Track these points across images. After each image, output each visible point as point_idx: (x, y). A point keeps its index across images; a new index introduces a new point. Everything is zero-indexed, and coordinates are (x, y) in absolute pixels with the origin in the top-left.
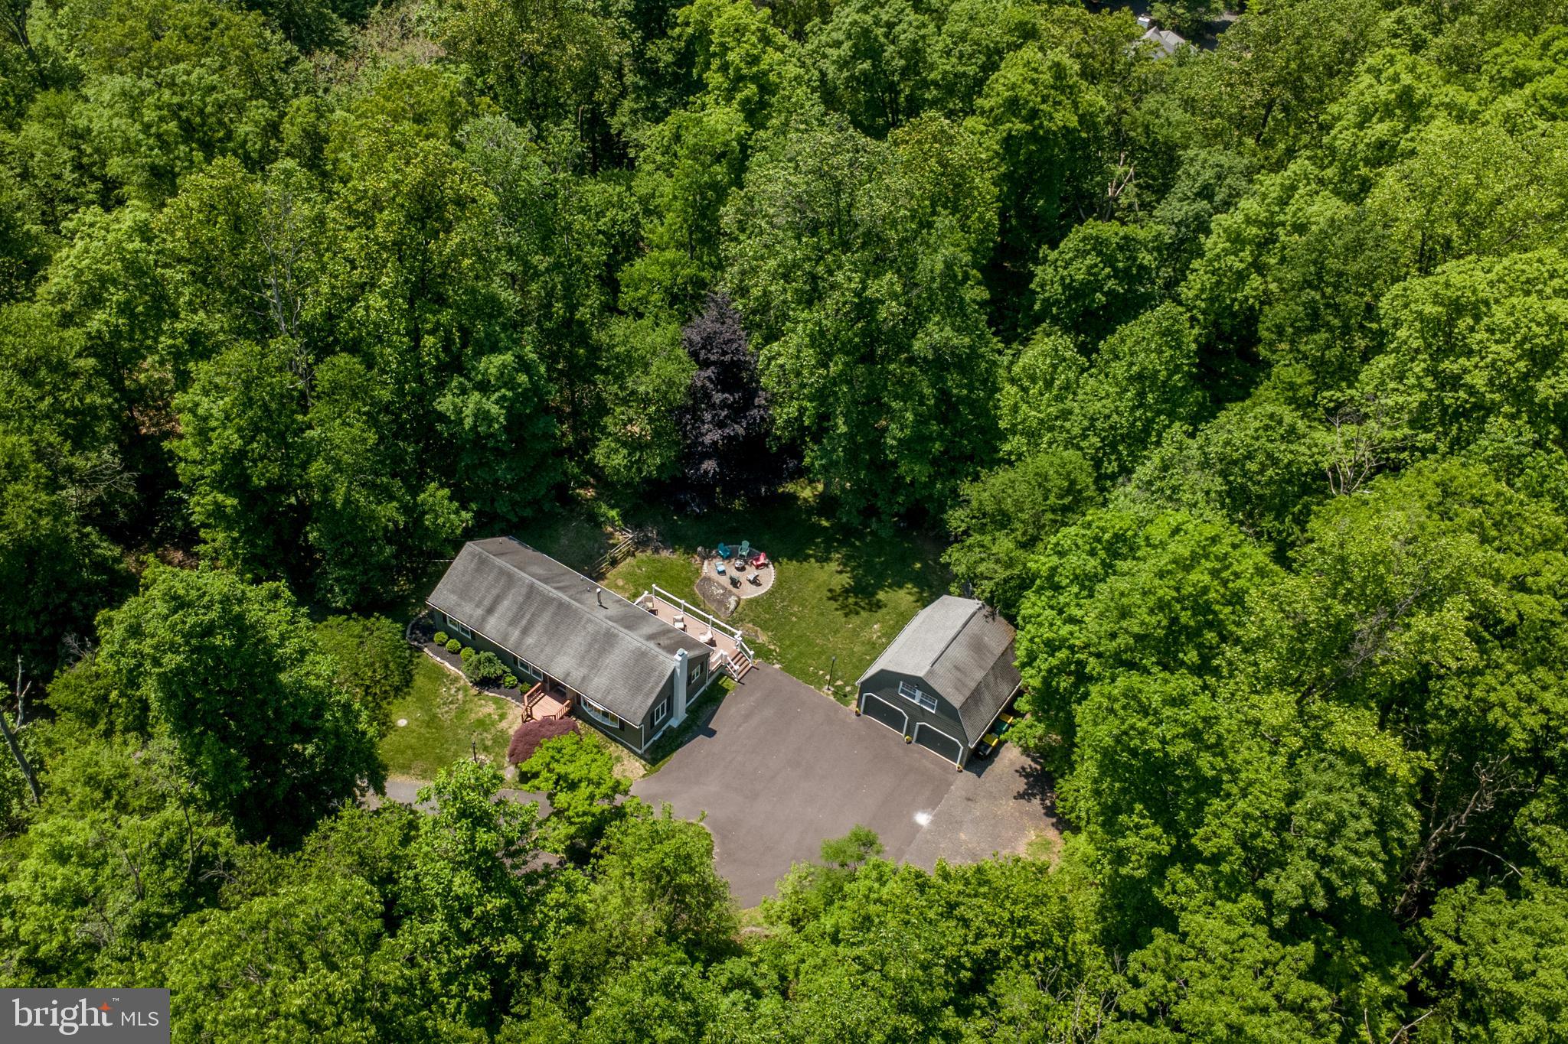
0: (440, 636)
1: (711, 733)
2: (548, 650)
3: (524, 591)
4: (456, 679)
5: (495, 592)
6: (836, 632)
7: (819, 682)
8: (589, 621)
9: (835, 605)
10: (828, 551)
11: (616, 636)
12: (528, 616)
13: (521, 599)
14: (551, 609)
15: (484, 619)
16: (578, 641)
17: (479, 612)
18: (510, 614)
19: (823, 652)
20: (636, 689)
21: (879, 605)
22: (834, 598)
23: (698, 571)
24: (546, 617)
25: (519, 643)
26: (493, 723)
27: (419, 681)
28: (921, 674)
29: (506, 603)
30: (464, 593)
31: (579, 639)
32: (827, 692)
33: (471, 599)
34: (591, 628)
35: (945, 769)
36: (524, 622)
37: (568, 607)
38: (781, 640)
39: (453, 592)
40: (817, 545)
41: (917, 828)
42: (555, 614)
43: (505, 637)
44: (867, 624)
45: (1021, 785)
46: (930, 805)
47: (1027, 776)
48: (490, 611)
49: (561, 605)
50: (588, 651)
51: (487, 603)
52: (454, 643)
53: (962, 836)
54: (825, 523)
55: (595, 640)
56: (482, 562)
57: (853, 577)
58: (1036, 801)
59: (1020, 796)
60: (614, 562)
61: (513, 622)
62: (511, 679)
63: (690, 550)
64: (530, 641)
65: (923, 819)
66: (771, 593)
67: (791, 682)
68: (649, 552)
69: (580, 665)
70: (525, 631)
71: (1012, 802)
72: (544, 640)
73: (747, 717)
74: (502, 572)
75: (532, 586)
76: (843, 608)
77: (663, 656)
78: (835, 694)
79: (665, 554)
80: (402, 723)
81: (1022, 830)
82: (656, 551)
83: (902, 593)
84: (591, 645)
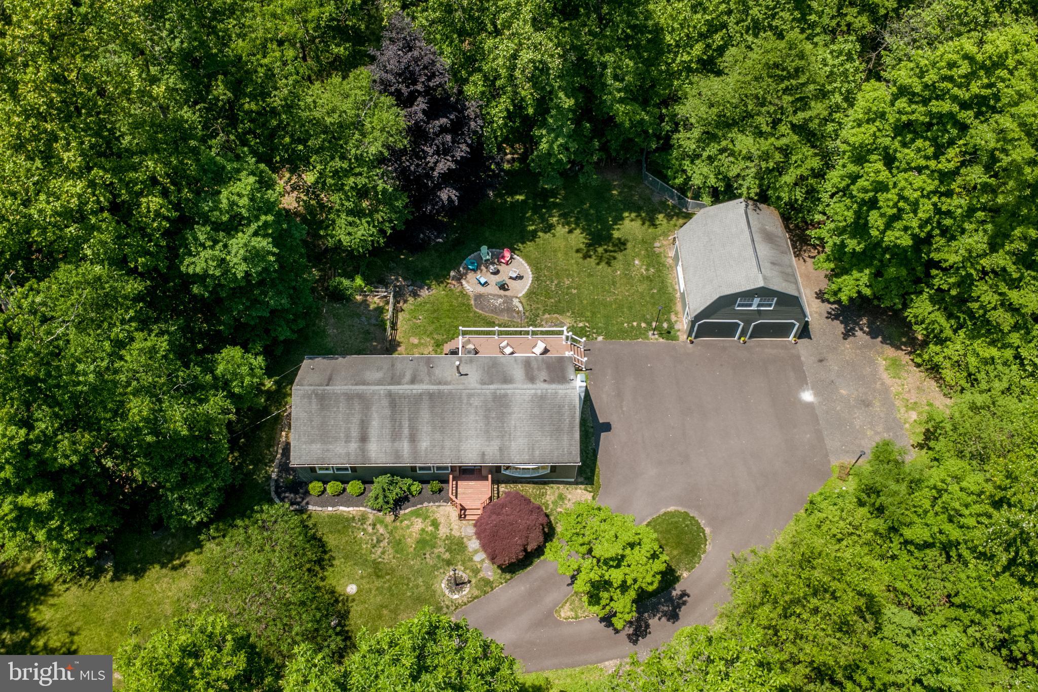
0: (315, 487)
1: (607, 427)
2: (448, 443)
3: (385, 402)
4: (363, 518)
5: (356, 419)
6: (614, 283)
7: (642, 333)
8: (470, 396)
9: (592, 261)
10: (543, 219)
11: (506, 395)
12: (406, 424)
13: (387, 412)
14: (425, 405)
15: (363, 450)
16: (472, 421)
17: (354, 446)
18: (387, 431)
19: (620, 307)
20: (557, 431)
21: (621, 245)
22: (586, 256)
23: (463, 294)
24: (425, 415)
25: (415, 452)
26: (434, 536)
27: (331, 540)
28: (760, 284)
29: (375, 425)
30: (325, 436)
31: (472, 417)
32: (653, 337)
33: (336, 439)
34: (476, 402)
35: (785, 347)
36: (406, 431)
37: (440, 394)
38: (581, 315)
39: (312, 442)
40: (529, 219)
41: (810, 405)
42: (432, 407)
43: (397, 454)
44: (628, 264)
45: (839, 327)
46: (802, 382)
47: (836, 317)
48: (364, 439)
49: (431, 396)
50: (488, 424)
51: (355, 433)
52: (333, 487)
53: (843, 392)
54: (520, 198)
55: (488, 410)
56: (323, 400)
57: (584, 230)
58: (859, 333)
59: (846, 336)
60: (394, 326)
61: (395, 436)
62: (416, 487)
63: (441, 278)
64: (424, 444)
65: (807, 396)
66: (537, 279)
67: (621, 346)
68: (411, 299)
69: (489, 439)
70: (413, 439)
71: (848, 344)
72: (438, 436)
73: (619, 395)
74: (350, 397)
75: (390, 395)
76: (600, 259)
77: (560, 389)
78: (661, 335)
79: (424, 293)
80: (352, 589)
81: (872, 362)
82: (415, 295)
83: (627, 222)
84: (487, 417)
